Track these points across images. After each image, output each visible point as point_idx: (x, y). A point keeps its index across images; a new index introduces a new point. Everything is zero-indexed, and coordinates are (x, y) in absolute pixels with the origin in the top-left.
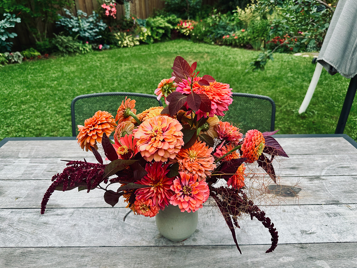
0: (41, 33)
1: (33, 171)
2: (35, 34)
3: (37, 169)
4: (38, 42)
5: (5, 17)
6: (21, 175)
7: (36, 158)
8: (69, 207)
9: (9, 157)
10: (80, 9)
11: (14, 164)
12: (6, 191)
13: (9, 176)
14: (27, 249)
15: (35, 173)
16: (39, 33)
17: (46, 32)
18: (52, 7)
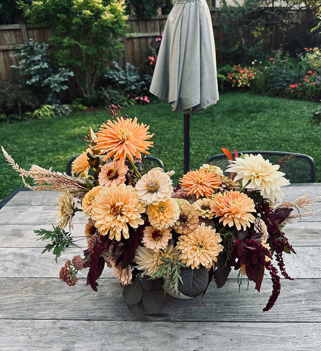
0: (89, 86)
1: (47, 217)
2: (84, 87)
3: (50, 215)
4: (85, 95)
5: (60, 71)
6: (37, 220)
7: (48, 206)
8: (85, 246)
9: (22, 205)
10: (129, 62)
11: (29, 211)
12: (25, 234)
13: (25, 221)
14: (51, 279)
15: (49, 218)
16: (87, 86)
17: (94, 85)
18: (102, 61)
